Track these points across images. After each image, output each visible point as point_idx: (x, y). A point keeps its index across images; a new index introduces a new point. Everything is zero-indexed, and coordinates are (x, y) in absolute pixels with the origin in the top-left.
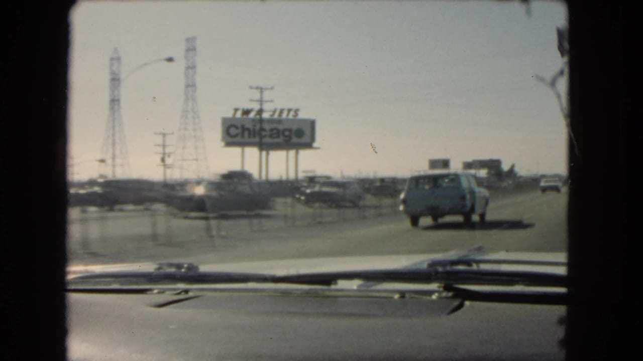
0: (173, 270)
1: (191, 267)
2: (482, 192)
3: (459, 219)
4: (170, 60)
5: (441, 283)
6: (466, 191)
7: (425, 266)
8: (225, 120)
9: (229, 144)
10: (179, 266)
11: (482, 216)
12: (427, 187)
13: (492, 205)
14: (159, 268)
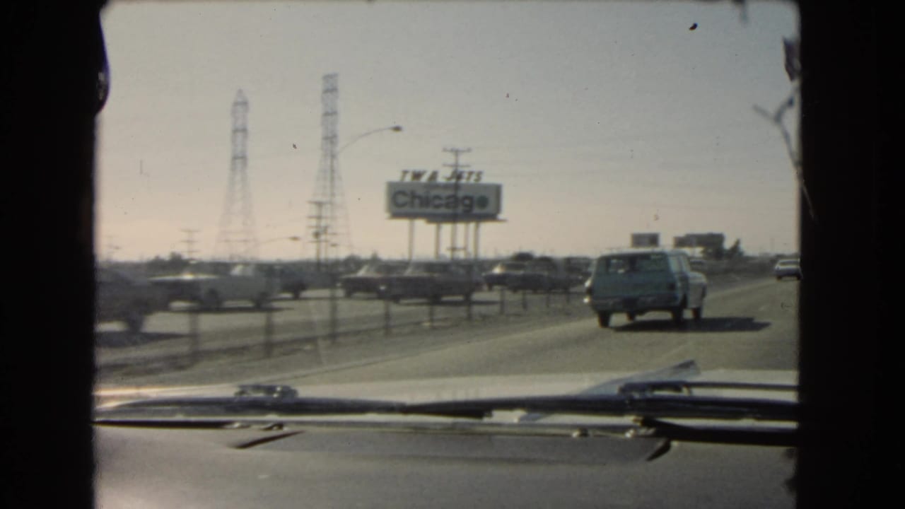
0: (260, 395)
1: (287, 392)
2: (698, 278)
3: (667, 316)
4: (397, 129)
5: (638, 415)
6: (677, 277)
7: (614, 391)
8: (391, 186)
9: (395, 215)
10: (270, 390)
11: (697, 312)
12: (621, 271)
13: (710, 296)
14: (242, 393)
